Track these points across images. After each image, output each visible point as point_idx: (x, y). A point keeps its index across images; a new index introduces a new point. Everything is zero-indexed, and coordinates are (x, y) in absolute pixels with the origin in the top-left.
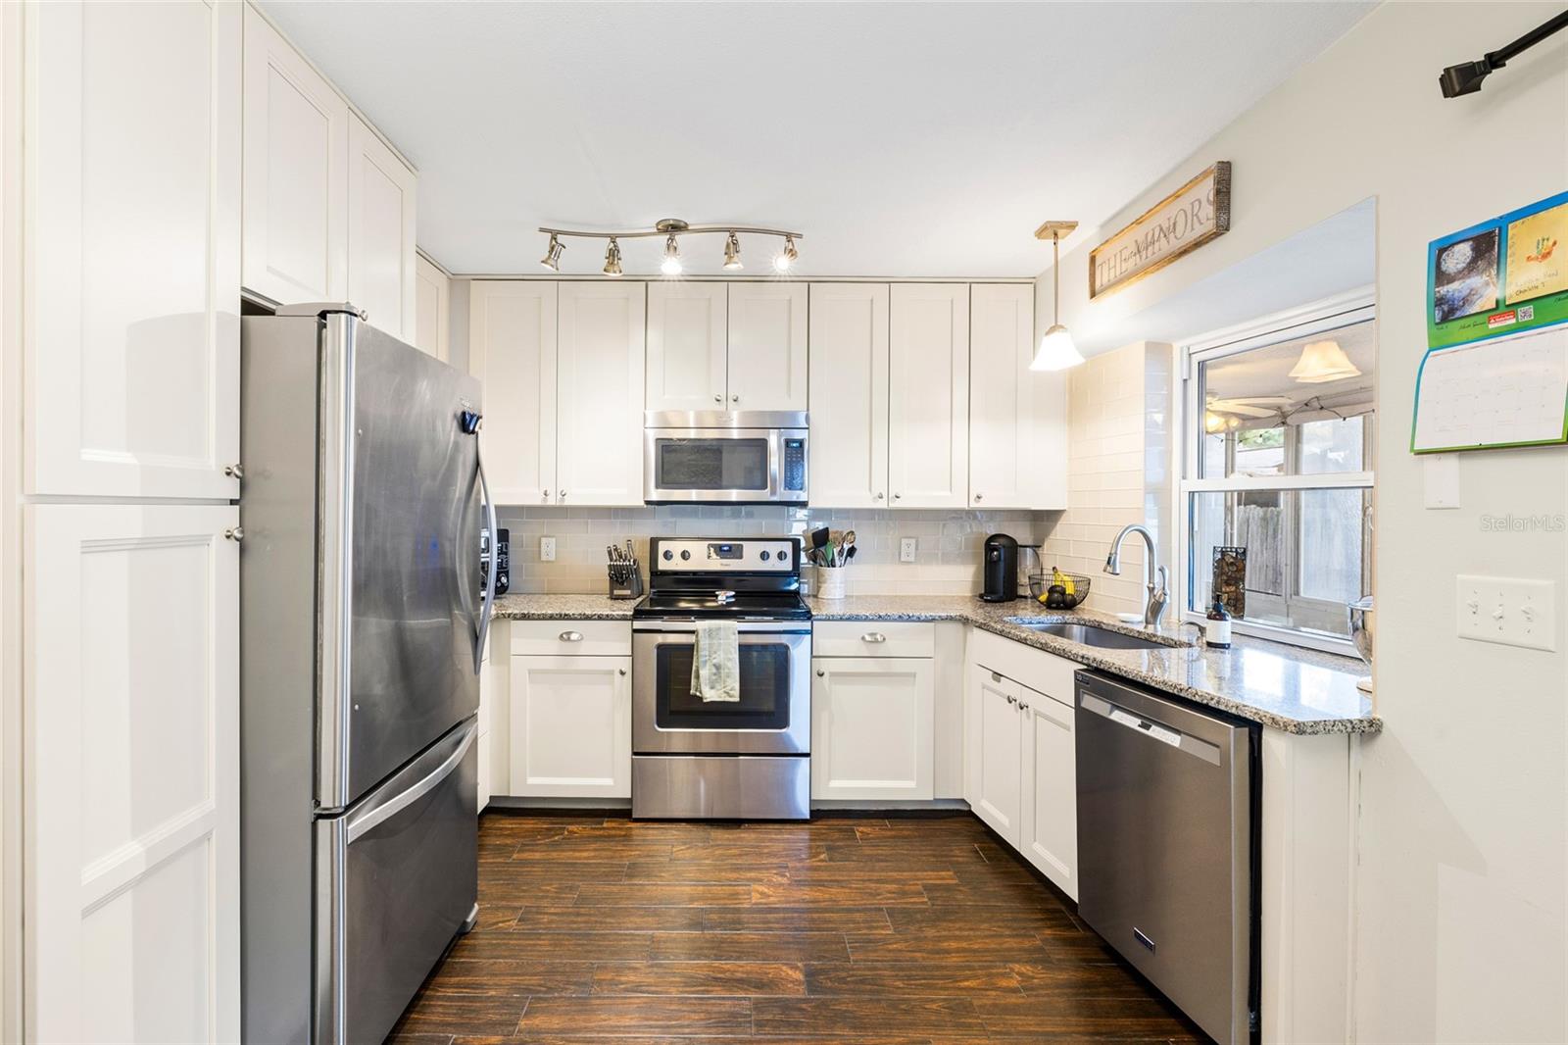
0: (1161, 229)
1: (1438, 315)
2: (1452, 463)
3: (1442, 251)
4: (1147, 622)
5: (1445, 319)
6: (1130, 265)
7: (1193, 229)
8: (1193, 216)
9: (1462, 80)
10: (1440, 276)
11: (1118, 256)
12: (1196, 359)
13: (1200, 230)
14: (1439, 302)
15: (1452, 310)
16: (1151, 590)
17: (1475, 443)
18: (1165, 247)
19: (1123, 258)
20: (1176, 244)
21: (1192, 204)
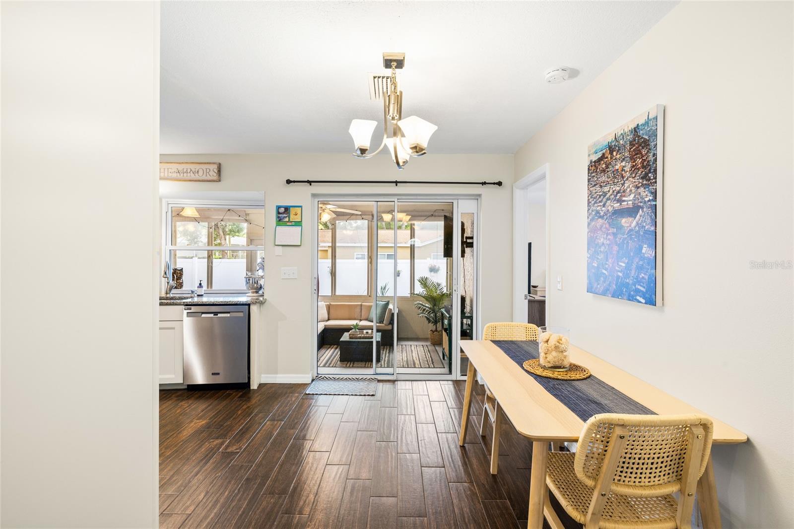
0: (191, 170)
1: (278, 220)
2: (281, 247)
3: (279, 208)
4: (167, 294)
5: (279, 221)
6: (175, 175)
7: (206, 176)
8: (206, 172)
9: (289, 182)
10: (279, 213)
11: (166, 170)
12: (170, 206)
13: (209, 178)
14: (279, 217)
15: (281, 220)
16: (168, 283)
17: (287, 244)
18: (193, 176)
19: (170, 171)
20: (197, 177)
21: (206, 169)
